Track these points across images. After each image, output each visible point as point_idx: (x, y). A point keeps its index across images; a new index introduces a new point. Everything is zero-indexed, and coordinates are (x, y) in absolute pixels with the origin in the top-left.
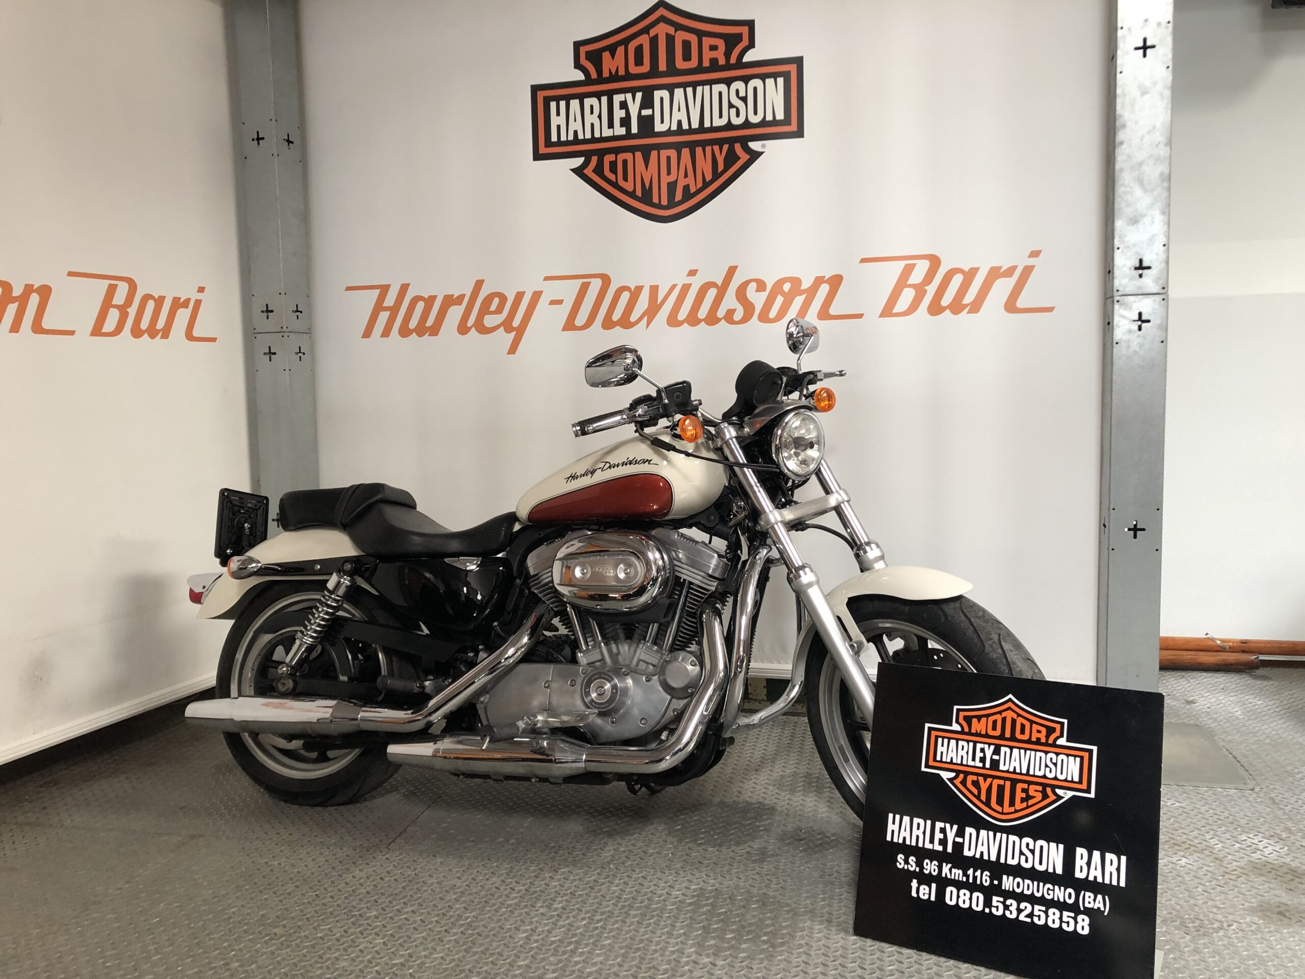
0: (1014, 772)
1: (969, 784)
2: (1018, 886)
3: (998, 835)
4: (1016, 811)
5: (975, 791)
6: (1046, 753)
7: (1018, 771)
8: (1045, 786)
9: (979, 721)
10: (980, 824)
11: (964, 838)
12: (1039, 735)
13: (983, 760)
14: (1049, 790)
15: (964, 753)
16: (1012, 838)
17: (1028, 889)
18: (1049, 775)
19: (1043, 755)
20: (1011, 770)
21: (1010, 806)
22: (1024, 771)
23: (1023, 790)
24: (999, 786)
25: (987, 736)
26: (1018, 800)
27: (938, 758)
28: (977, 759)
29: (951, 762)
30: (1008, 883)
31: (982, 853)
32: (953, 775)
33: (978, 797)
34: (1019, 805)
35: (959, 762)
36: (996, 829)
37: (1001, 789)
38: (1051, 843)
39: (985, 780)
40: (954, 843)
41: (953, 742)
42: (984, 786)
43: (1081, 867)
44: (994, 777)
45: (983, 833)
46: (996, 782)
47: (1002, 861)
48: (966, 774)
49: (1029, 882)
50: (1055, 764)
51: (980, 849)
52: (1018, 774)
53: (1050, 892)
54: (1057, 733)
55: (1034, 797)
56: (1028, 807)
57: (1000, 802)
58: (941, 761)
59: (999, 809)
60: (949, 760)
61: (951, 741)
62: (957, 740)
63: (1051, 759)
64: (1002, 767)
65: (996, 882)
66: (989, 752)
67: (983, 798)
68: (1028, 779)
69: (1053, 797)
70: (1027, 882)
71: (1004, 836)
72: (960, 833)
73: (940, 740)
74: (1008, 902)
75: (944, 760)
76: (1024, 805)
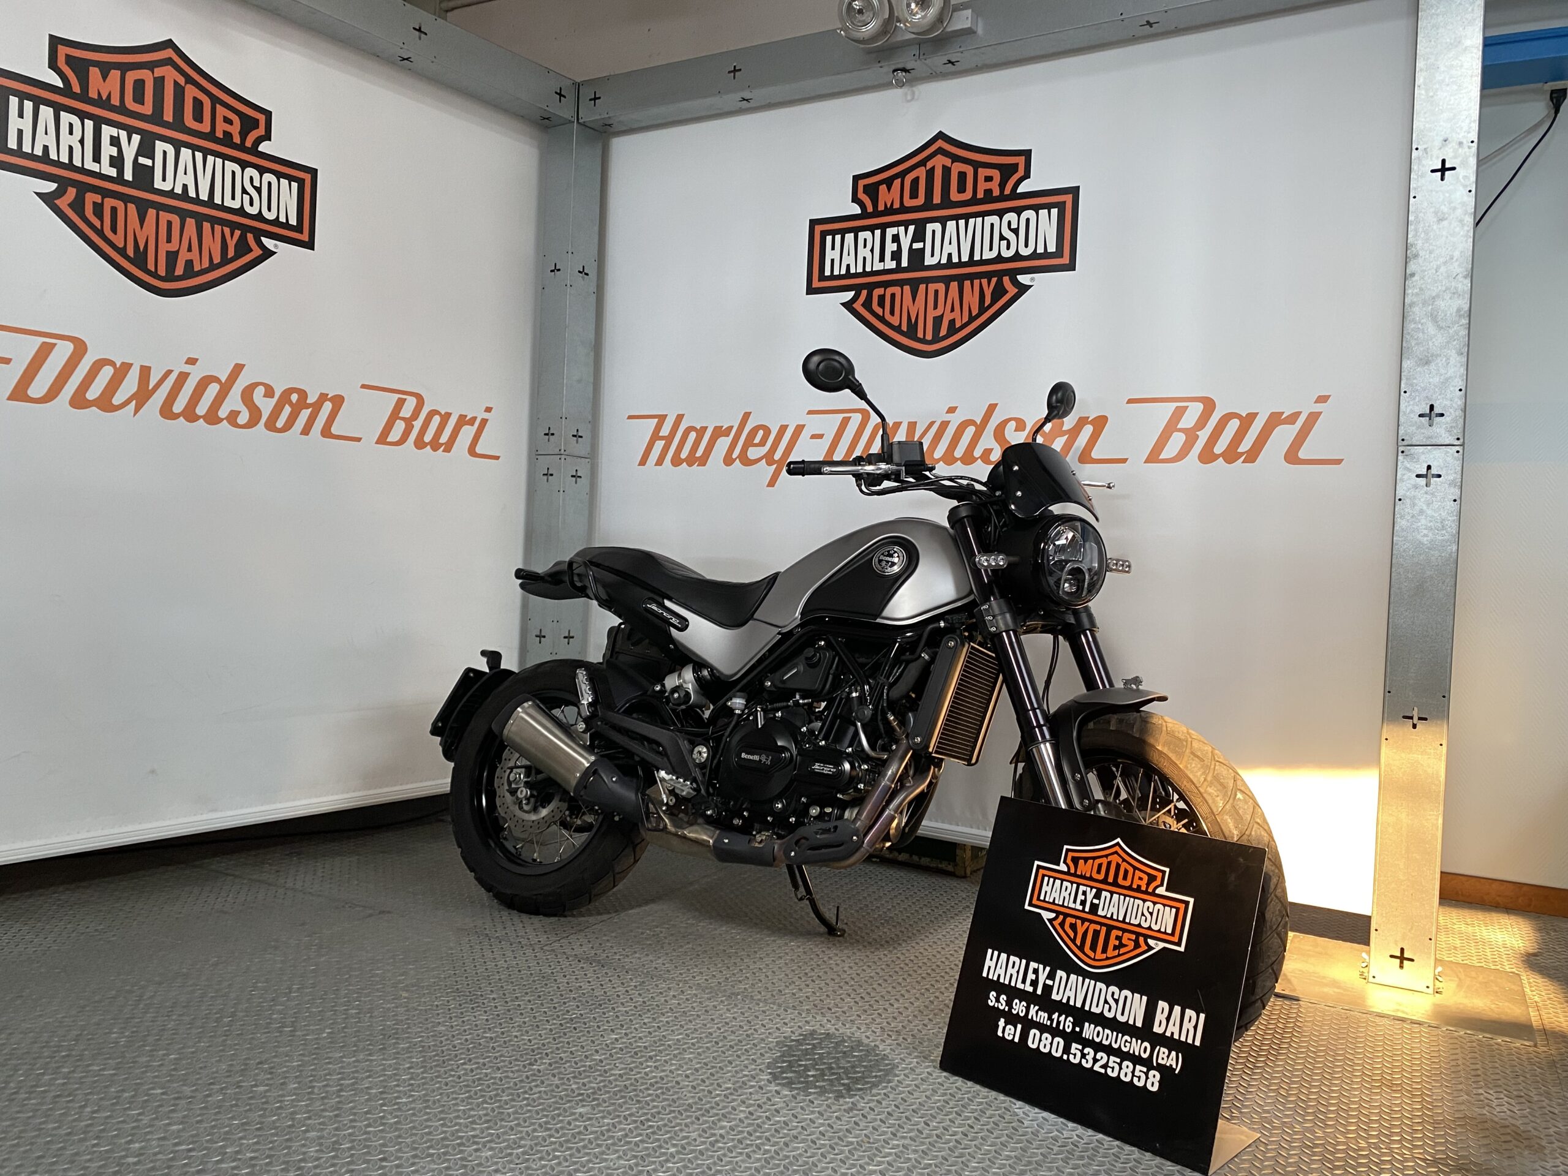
0: (1111, 918)
1: (1067, 927)
3: (1087, 981)
4: (1108, 958)
5: (1072, 935)
6: (1144, 901)
7: (1115, 917)
8: (1138, 935)
9: (1085, 863)
10: (1071, 968)
11: (1054, 981)
12: (1140, 883)
13: (1083, 903)
14: (1141, 939)
15: (1067, 894)
16: (1100, 985)
17: (1107, 1039)
18: (1144, 924)
19: (1141, 902)
20: (1109, 915)
21: (1103, 952)
22: (1121, 918)
23: (1116, 936)
24: (1095, 931)
25: (1091, 879)
26: (1111, 947)
27: (1042, 897)
28: (1078, 901)
29: (1053, 903)
32: (1053, 915)
34: (1110, 952)
35: (1061, 903)
36: (1085, 975)
37: (1096, 934)
38: (1135, 994)
39: (1082, 924)
42: (1081, 930)
43: (1160, 1022)
44: (1091, 922)
45: (1073, 977)
46: (1093, 927)
48: (1066, 915)
53: (1127, 1044)
54: (1158, 882)
55: (1126, 945)
56: (1119, 955)
57: (1093, 947)
58: (1044, 901)
59: (1092, 955)
60: (1051, 900)
61: (1057, 881)
62: (1062, 880)
63: (1148, 908)
64: (1098, 912)
66: (1090, 895)
67: (1078, 942)
69: (1144, 948)
70: (1107, 1031)
71: (1093, 982)
73: (1046, 879)
74: (1086, 1050)
75: (1047, 899)
76: (1116, 953)
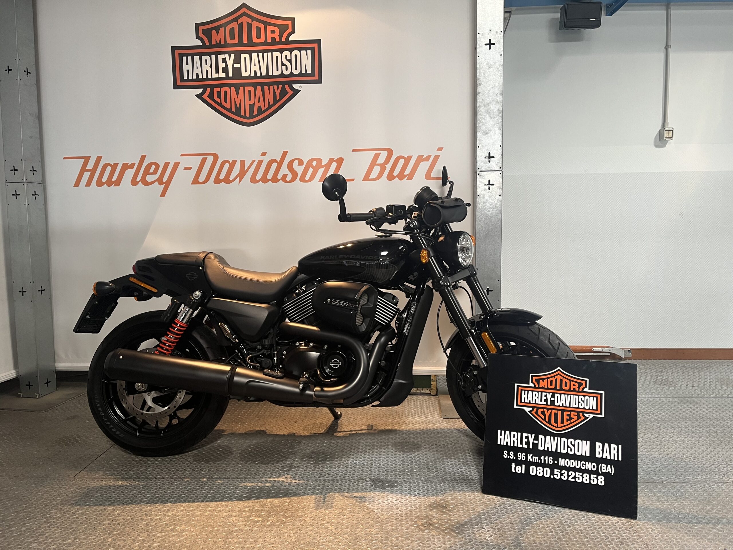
0: (563, 406)
1: (539, 414)
2: (567, 464)
3: (556, 438)
4: (565, 426)
5: (543, 417)
7: (564, 405)
8: (578, 412)
9: (543, 381)
10: (546, 433)
11: (538, 440)
12: (574, 387)
13: (546, 401)
14: (581, 414)
15: (536, 398)
16: (563, 439)
17: (573, 465)
18: (580, 407)
19: (577, 397)
20: (561, 405)
21: (561, 423)
22: (568, 405)
23: (568, 415)
24: (555, 413)
25: (548, 388)
26: (565, 420)
27: (523, 401)
28: (543, 400)
29: (530, 403)
30: (562, 462)
31: (548, 448)
32: (530, 409)
33: (545, 420)
34: (566, 423)
35: (534, 402)
36: (555, 435)
37: (556, 415)
38: (583, 441)
39: (548, 411)
40: (533, 443)
41: (530, 393)
42: (547, 414)
43: (599, 452)
44: (552, 409)
45: (548, 438)
46: (553, 412)
47: (559, 451)
48: (538, 408)
49: (573, 461)
50: (584, 401)
51: (547, 446)
52: (564, 407)
53: (584, 465)
54: (584, 386)
55: (573, 418)
56: (570, 423)
57: (556, 421)
58: (524, 402)
60: (528, 402)
61: (529, 392)
62: (532, 391)
63: (581, 399)
64: (556, 404)
65: (556, 462)
66: (549, 397)
67: (547, 420)
68: (570, 409)
69: (583, 418)
70: (572, 461)
71: (559, 438)
72: (536, 438)
73: (523, 392)
74: (563, 472)
75: (526, 401)
76: (569, 422)
